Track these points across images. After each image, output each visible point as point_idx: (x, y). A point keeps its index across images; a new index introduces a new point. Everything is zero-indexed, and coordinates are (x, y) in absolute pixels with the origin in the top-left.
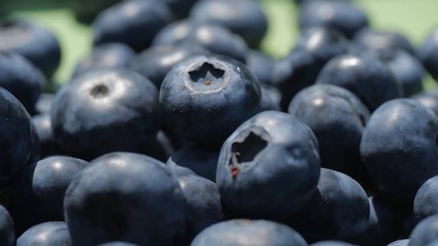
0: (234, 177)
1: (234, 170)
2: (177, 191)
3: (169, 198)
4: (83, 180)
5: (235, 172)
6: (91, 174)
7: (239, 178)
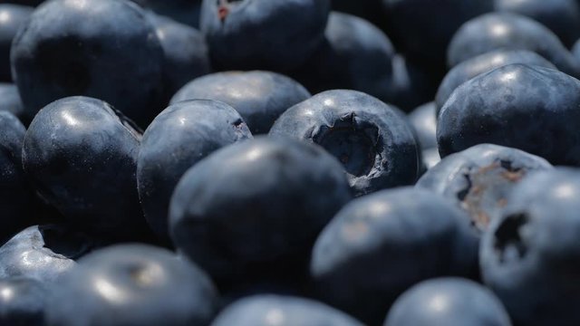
0: (223, 20)
1: (222, 11)
2: (150, 36)
3: (142, 44)
4: (32, 25)
5: (223, 14)
6: (43, 17)
7: (229, 20)
